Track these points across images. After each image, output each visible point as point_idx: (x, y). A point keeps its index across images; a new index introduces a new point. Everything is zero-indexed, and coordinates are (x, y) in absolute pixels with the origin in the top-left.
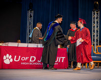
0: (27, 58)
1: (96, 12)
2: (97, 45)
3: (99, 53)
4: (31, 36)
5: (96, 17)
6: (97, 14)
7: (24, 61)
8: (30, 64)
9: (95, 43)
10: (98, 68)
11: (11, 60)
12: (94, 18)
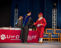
0: (14, 36)
1: (54, 10)
2: (55, 29)
3: (56, 34)
4: (16, 24)
5: (54, 12)
6: (56, 11)
7: (13, 38)
8: (16, 40)
9: (54, 28)
10: (56, 42)
11: (5, 38)
12: (53, 13)
